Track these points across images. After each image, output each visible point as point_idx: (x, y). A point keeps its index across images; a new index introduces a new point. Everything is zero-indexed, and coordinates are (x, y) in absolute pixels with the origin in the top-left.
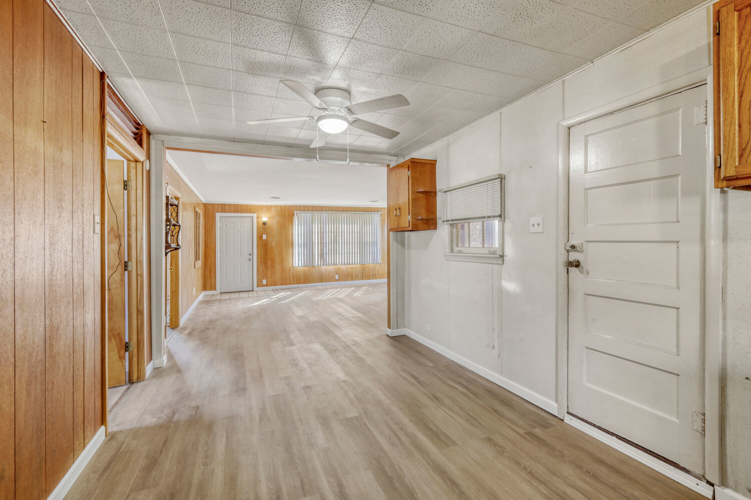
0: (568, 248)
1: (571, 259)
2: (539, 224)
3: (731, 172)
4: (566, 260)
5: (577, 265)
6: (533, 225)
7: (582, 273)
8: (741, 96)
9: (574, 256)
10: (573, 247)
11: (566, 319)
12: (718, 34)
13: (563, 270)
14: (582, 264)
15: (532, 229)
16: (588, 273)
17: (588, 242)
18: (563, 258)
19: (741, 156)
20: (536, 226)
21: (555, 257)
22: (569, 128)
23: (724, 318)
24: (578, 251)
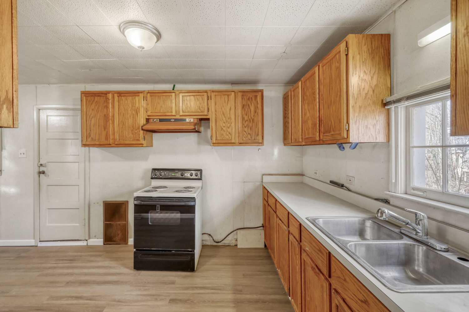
0: (39, 165)
1: (41, 170)
2: (24, 154)
3: (84, 144)
4: (38, 171)
5: (43, 173)
6: (21, 154)
7: (46, 176)
8: (86, 122)
9: (42, 169)
10: (41, 165)
11: (39, 198)
12: (81, 101)
13: (37, 176)
14: (46, 172)
15: (20, 156)
16: (48, 176)
17: (48, 162)
18: (37, 170)
19: (86, 139)
20: (22, 154)
21: (32, 169)
22: (39, 110)
23: (89, 186)
24: (44, 167)
